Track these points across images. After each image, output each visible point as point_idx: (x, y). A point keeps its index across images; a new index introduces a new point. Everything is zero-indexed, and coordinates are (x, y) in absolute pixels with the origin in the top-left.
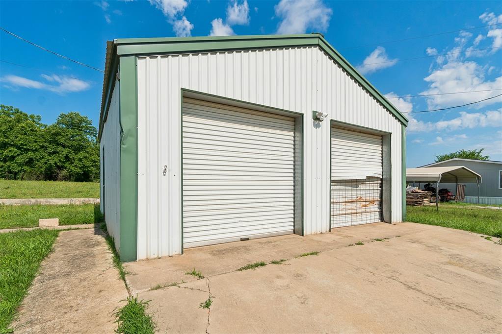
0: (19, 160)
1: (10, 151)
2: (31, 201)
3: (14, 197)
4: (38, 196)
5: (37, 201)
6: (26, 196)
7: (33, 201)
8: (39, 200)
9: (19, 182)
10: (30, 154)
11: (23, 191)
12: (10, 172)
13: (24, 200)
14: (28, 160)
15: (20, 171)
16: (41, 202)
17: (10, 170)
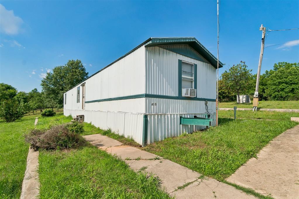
0: (287, 90)
1: (283, 85)
2: (289, 110)
3: (281, 108)
4: (294, 108)
5: (293, 111)
6: (287, 108)
7: (291, 110)
8: (294, 110)
9: (286, 101)
10: (293, 86)
11: (286, 106)
12: (282, 97)
13: (286, 109)
14: (291, 89)
15: (286, 96)
16: (295, 111)
17: (281, 96)
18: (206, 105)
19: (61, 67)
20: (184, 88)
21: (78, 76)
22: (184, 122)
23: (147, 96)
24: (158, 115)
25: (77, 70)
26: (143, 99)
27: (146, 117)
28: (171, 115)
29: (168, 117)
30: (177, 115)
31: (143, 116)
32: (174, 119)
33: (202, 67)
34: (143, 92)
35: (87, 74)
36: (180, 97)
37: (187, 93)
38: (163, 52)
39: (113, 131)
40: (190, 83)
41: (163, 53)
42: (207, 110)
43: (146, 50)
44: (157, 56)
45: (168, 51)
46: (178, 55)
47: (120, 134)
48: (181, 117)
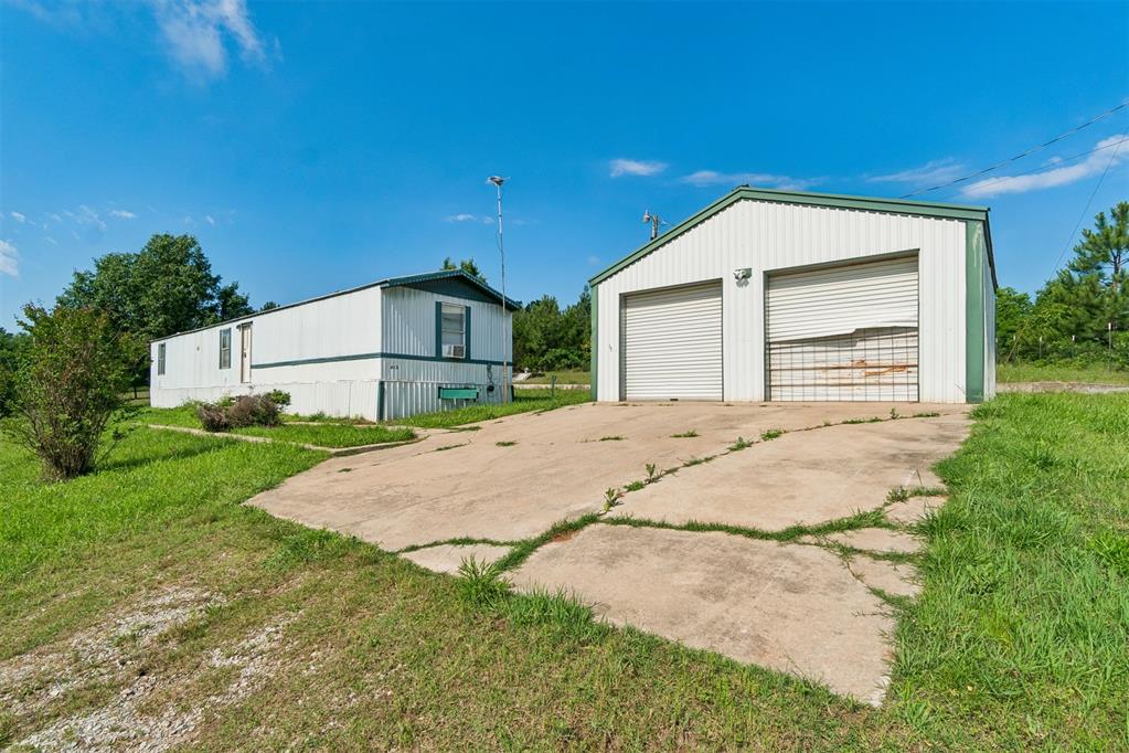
18: (489, 369)
19: (129, 255)
20: (446, 343)
21: (187, 286)
22: (445, 394)
23: (383, 355)
24: (401, 383)
25: (182, 269)
26: (378, 361)
27: (382, 384)
28: (422, 384)
29: (417, 386)
30: (433, 384)
31: (378, 383)
32: (427, 390)
33: (479, 310)
34: (379, 351)
35: (218, 279)
36: (438, 357)
37: (449, 353)
38: (410, 292)
39: (327, 415)
40: (459, 336)
41: (409, 296)
42: (490, 378)
43: (383, 293)
44: (400, 300)
45: (417, 291)
46: (435, 295)
47: (343, 415)
48: (440, 388)
